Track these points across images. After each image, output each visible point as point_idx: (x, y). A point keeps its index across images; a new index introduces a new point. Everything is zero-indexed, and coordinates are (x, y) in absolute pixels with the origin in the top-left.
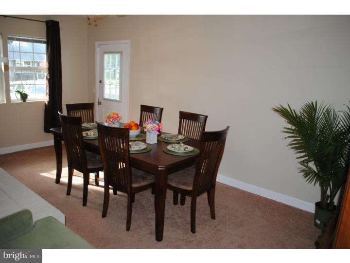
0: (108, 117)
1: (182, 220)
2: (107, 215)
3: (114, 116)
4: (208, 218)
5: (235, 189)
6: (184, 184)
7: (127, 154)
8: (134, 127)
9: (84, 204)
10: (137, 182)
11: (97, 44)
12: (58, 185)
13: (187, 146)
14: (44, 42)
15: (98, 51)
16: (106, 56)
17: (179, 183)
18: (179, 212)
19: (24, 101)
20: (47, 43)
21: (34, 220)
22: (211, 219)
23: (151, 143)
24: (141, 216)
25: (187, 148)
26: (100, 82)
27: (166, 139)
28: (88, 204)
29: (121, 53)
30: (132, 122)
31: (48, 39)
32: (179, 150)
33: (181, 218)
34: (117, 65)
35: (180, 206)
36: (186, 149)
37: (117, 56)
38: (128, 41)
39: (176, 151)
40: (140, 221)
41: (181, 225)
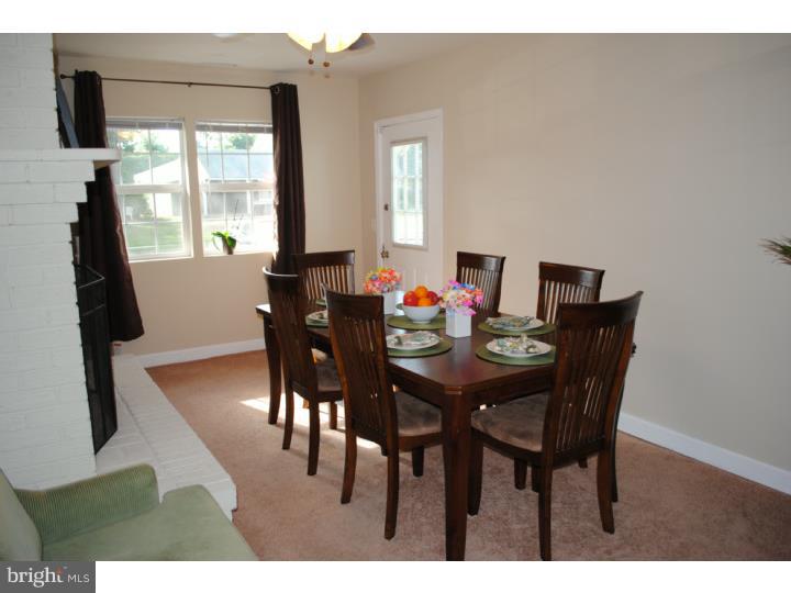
0: (371, 280)
1: (527, 525)
2: (353, 498)
3: (384, 275)
4: (596, 528)
5: (689, 461)
6: (523, 436)
7: (381, 357)
8: (422, 301)
9: (312, 471)
10: (412, 424)
11: (376, 126)
12: (272, 427)
13: (536, 343)
14: (268, 131)
15: (380, 140)
16: (397, 150)
17: (511, 432)
18: (524, 508)
19: (230, 252)
20: (274, 131)
21: (162, 489)
22: (601, 531)
23: (456, 336)
24: (430, 508)
25: (533, 347)
26: (386, 208)
27: (497, 326)
28: (319, 471)
29: (423, 139)
30: (420, 288)
31: (275, 123)
32: (513, 352)
33: (525, 522)
34: (417, 169)
35: (531, 492)
36: (531, 350)
37: (418, 147)
38: (439, 112)
39: (508, 354)
40: (423, 520)
41: (520, 538)
